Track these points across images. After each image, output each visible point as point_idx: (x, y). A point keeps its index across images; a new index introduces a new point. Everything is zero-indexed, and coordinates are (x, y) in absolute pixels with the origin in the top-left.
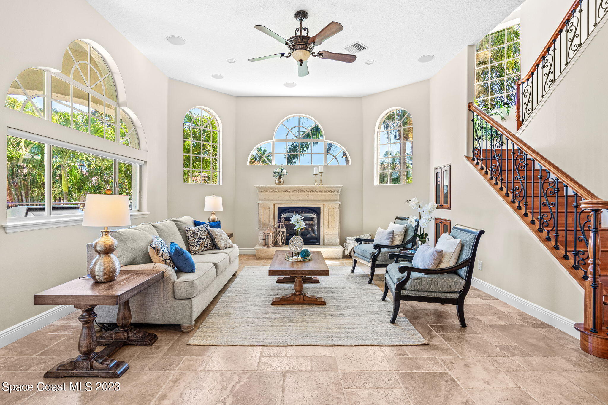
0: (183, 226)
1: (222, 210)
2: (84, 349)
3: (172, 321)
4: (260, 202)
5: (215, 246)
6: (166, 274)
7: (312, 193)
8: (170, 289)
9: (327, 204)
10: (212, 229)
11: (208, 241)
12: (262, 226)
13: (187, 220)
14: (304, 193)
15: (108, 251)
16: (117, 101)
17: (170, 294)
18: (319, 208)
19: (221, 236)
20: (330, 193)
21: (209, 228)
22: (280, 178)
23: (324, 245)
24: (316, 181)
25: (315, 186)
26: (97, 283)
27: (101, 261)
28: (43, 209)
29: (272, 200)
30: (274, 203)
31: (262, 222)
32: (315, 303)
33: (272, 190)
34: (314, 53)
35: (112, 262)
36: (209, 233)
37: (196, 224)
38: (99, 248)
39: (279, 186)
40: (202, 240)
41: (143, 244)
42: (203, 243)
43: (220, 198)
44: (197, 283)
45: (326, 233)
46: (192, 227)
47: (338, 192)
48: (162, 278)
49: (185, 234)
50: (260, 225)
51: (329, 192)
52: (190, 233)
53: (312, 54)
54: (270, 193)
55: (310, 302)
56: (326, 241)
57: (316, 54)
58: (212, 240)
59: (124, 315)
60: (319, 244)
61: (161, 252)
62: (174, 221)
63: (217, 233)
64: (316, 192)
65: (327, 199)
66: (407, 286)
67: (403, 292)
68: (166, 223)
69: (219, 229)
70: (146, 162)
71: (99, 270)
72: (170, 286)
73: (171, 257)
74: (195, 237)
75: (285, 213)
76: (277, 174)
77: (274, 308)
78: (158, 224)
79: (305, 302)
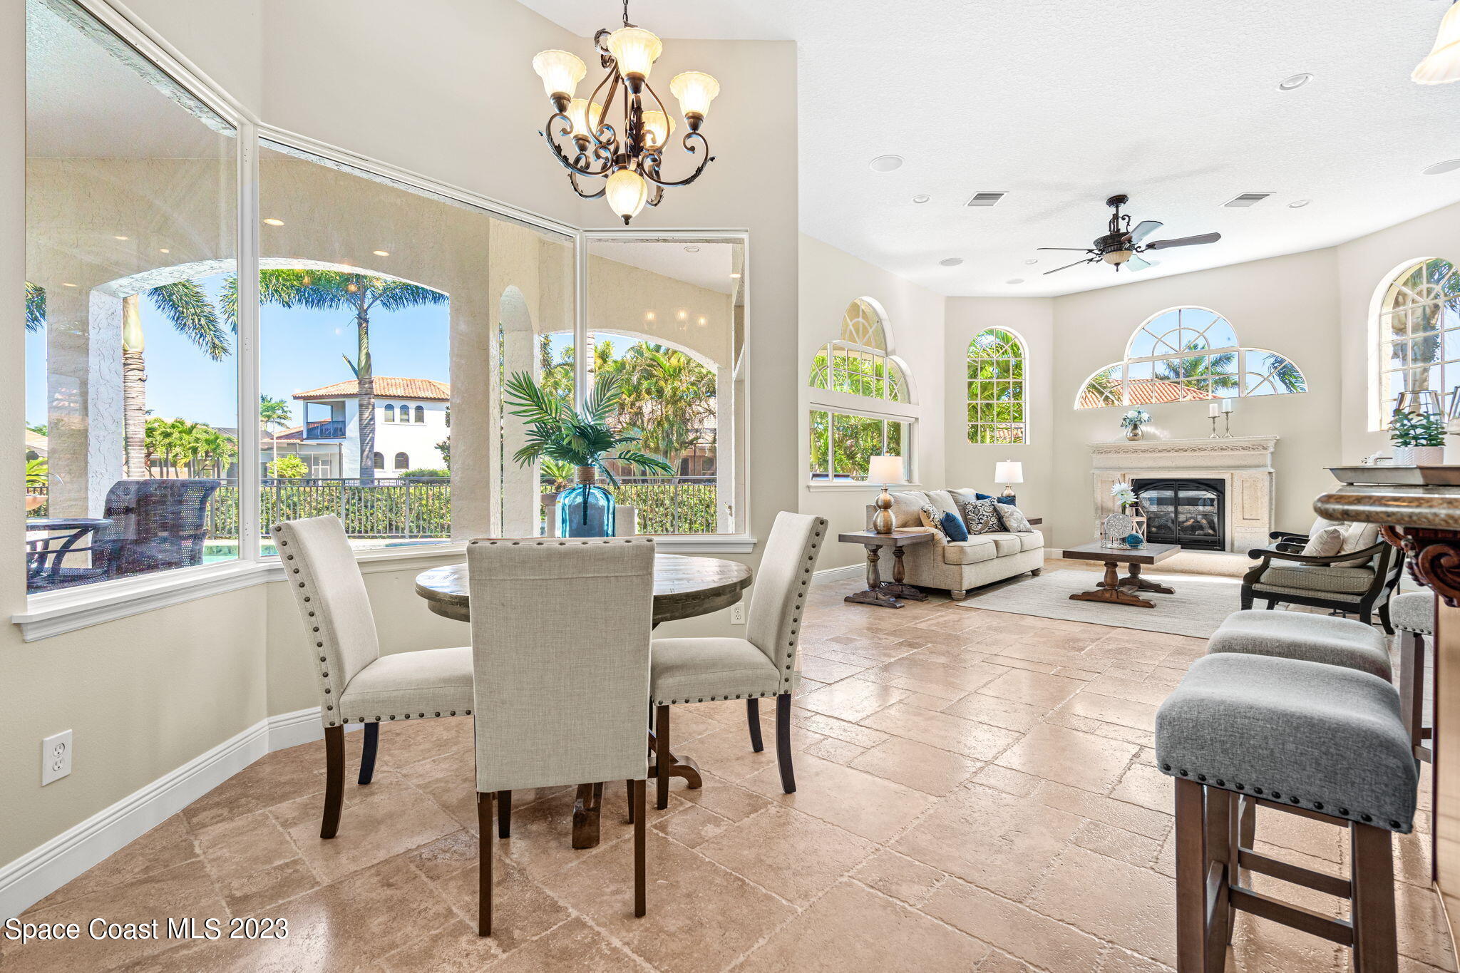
0: (961, 499)
1: (1021, 481)
2: (871, 582)
3: (943, 587)
4: (1097, 472)
5: (1003, 528)
6: (936, 537)
7: (1203, 453)
8: (941, 553)
9: (1237, 473)
10: (1000, 504)
11: (994, 520)
12: (1100, 512)
13: (968, 494)
14: (1185, 454)
15: (886, 506)
16: (886, 350)
17: (940, 558)
18: (1223, 481)
19: (1012, 514)
20: (1246, 452)
21: (996, 503)
22: (1135, 427)
23: (1232, 551)
24: (1214, 430)
25: (1212, 439)
26: (879, 533)
27: (882, 514)
28: (827, 476)
29: (1120, 468)
30: (1123, 472)
31: (1100, 505)
32: (1134, 603)
33: (1117, 450)
34: (1140, 247)
35: (890, 516)
36: (995, 510)
37: (979, 497)
38: (880, 503)
39: (1132, 443)
40: (985, 518)
41: (915, 509)
42: (987, 522)
43: (1019, 464)
44: (968, 550)
45: (1238, 529)
46: (973, 500)
47: (1264, 448)
48: (931, 539)
49: (963, 508)
50: (1097, 509)
51: (1243, 449)
52: (970, 508)
53: (1136, 249)
54: (1115, 456)
55: (1128, 602)
56: (1236, 544)
57: (1143, 248)
58: (1000, 519)
59: (898, 569)
60: (1223, 549)
61: (932, 517)
62: (950, 492)
63: (1006, 510)
64: (1213, 449)
65: (1238, 463)
66: (1263, 578)
67: (1256, 587)
68: (941, 494)
69: (1012, 506)
70: (917, 419)
71: (880, 522)
72: (940, 549)
73: (942, 523)
74: (976, 512)
75: (1146, 490)
76: (1128, 421)
77: (1071, 601)
78: (931, 493)
79: (1118, 601)
